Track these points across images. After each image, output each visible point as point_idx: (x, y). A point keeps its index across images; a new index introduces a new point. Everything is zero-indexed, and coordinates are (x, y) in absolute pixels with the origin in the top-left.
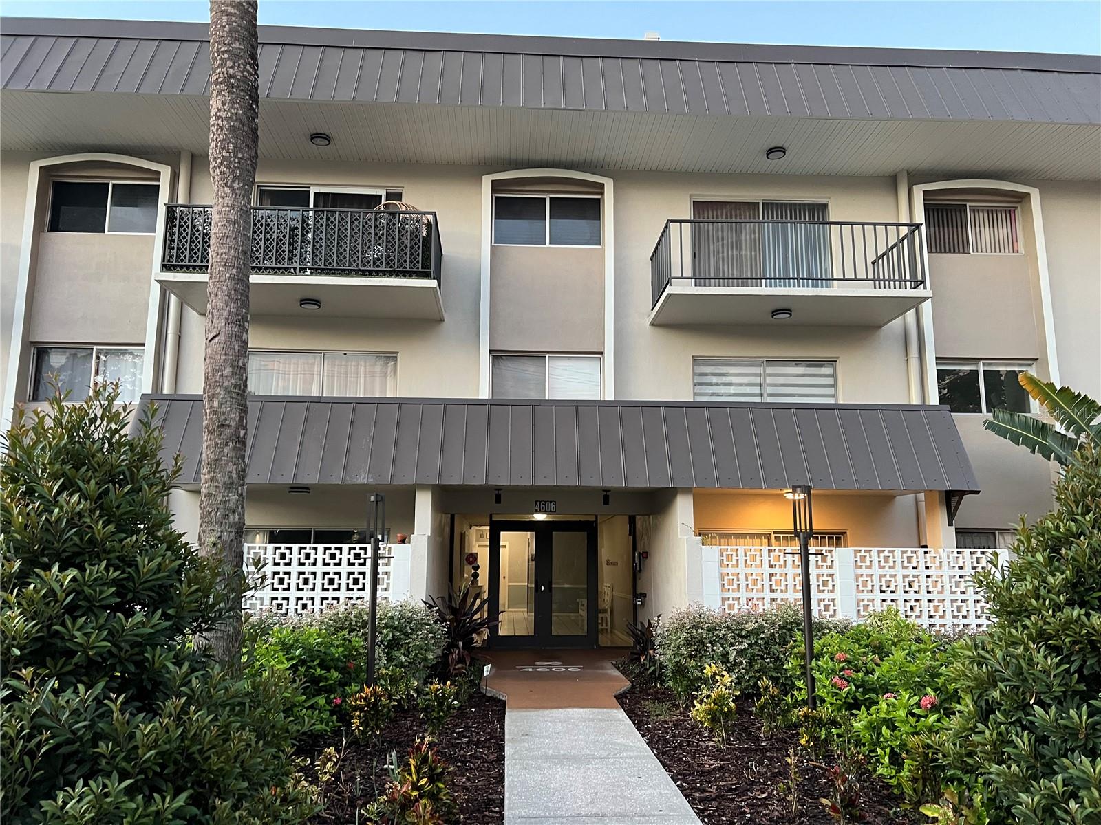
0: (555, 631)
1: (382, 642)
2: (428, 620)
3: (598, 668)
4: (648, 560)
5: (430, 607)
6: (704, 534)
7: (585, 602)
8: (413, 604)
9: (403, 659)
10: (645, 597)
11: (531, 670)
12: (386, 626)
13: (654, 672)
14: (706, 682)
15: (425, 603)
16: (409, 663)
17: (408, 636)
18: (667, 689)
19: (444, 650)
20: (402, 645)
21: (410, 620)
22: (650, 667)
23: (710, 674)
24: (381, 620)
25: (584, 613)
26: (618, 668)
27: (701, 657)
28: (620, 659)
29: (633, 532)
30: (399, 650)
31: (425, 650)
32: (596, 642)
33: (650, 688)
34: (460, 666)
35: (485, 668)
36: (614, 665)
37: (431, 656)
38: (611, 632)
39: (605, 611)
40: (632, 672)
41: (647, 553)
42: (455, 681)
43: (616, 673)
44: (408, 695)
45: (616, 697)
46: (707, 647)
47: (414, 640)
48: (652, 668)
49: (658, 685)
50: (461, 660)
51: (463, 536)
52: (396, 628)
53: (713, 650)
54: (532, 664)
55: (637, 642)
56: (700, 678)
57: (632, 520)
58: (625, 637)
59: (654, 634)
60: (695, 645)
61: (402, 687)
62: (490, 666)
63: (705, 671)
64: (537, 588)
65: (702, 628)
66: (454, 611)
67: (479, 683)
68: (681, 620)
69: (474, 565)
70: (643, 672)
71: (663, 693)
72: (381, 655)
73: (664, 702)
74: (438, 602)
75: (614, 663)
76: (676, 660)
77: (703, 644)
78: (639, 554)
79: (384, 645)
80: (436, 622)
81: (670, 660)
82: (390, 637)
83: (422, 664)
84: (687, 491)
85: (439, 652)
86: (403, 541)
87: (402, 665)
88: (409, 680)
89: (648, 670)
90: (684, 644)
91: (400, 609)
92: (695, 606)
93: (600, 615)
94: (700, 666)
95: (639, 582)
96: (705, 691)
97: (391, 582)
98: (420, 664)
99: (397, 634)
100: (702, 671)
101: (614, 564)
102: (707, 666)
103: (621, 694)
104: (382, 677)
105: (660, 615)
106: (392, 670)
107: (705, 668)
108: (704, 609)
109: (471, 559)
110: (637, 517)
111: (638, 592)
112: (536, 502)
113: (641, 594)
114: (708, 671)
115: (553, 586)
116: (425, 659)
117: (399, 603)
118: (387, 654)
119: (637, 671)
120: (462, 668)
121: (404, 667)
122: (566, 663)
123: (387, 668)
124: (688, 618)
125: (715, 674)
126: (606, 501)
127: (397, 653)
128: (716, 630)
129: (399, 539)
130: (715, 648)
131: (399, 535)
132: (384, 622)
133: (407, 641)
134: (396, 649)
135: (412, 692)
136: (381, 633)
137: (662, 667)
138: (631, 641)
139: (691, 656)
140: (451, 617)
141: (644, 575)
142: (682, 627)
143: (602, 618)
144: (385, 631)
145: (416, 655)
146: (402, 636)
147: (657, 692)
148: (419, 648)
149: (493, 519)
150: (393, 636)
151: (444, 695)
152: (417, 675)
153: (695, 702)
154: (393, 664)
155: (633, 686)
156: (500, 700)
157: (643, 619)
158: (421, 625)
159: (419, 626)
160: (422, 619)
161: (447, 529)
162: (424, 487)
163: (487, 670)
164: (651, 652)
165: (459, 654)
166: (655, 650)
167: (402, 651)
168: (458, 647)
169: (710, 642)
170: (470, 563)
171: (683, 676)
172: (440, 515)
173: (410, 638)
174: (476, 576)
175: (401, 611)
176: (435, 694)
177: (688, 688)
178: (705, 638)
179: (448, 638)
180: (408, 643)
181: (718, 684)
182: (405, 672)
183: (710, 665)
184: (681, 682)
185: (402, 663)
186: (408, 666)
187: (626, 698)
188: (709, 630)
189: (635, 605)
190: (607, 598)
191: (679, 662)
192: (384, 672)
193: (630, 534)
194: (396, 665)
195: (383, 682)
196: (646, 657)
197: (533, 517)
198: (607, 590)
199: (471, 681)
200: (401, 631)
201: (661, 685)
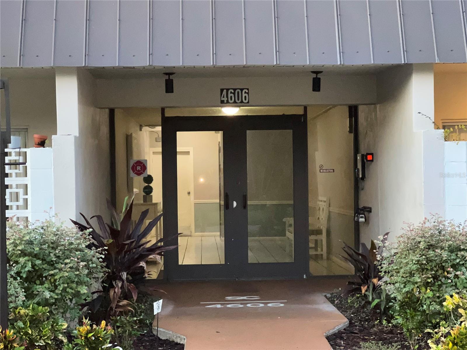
0: (252, 257)
1: (18, 273)
2: (78, 244)
3: (308, 303)
4: (373, 163)
5: (82, 228)
6: (449, 127)
7: (291, 220)
8: (58, 225)
9: (47, 294)
10: (370, 211)
11: (219, 306)
12: (23, 253)
13: (378, 306)
14: (446, 317)
15: (75, 223)
16: (56, 299)
17: (53, 265)
18: (395, 326)
19: (103, 282)
20: (46, 277)
21: (54, 245)
22: (373, 299)
23: (451, 307)
24: (16, 245)
25: (290, 235)
26: (332, 302)
27: (440, 286)
28: (335, 290)
29: (354, 128)
30: (42, 284)
31: (77, 283)
32: (306, 269)
33: (374, 326)
34: (125, 302)
35: (155, 304)
36: (328, 299)
37: (84, 290)
38: (328, 258)
39: (318, 232)
40: (351, 307)
41: (372, 154)
42: (117, 321)
43: (330, 308)
44: (56, 339)
45: (328, 338)
46: (448, 272)
47: (61, 270)
48: (376, 301)
49: (384, 322)
50: (126, 296)
51: (128, 139)
52: (36, 256)
53: (456, 276)
54: (221, 299)
55: (358, 270)
56: (439, 313)
57: (353, 111)
58: (344, 264)
59: (379, 257)
60: (432, 270)
61: (47, 331)
62: (161, 301)
63: (444, 303)
64: (227, 205)
65: (442, 248)
66: (114, 233)
67: (151, 324)
68: (414, 239)
69: (144, 175)
70: (363, 307)
71: (391, 332)
72: (19, 290)
73: (391, 343)
74: (94, 222)
75: (329, 295)
76: (406, 289)
77: (443, 268)
78: (363, 156)
79: (21, 278)
80: (89, 247)
81: (399, 290)
82: (29, 267)
83: (74, 301)
84: (425, 67)
85: (97, 286)
86: (42, 144)
87: (46, 303)
88: (56, 322)
89: (370, 303)
90: (417, 270)
91: (42, 231)
92: (433, 220)
93: (312, 238)
94: (439, 297)
95: (362, 194)
96: (442, 329)
97: (29, 197)
98: (71, 300)
99: (38, 262)
100: (441, 304)
101: (328, 171)
102: (447, 297)
103: (335, 334)
104: (21, 318)
105: (387, 234)
106: (33, 309)
107: (445, 300)
108: (446, 223)
109: (139, 168)
110: (361, 109)
111: (361, 206)
112: (222, 90)
113: (365, 208)
114: (449, 304)
115: (249, 203)
116: (77, 294)
117: (39, 224)
118: (27, 290)
119: (356, 305)
120: (128, 305)
121: (50, 305)
122: (265, 297)
123: (27, 307)
124: (423, 237)
125: (458, 306)
126: (316, 86)
127: (39, 288)
128: (461, 250)
129: (37, 141)
130: (458, 273)
131: (36, 136)
132: (20, 248)
133: (52, 272)
134: (38, 282)
135: (60, 337)
136: (17, 262)
137: (389, 299)
138: (350, 268)
139: (427, 285)
140: (111, 241)
141: (368, 184)
142: (414, 248)
143: (316, 241)
144: (22, 260)
145: (64, 290)
146: (45, 266)
147: (382, 331)
148: (69, 281)
149: (167, 115)
150: (33, 266)
151: (97, 338)
152: (68, 315)
153: (429, 341)
154: (35, 301)
155: (351, 323)
156: (177, 344)
157: (365, 240)
158: (69, 251)
159: (67, 253)
160: (71, 244)
161: (105, 130)
162: (66, 71)
163: (158, 306)
164: (375, 281)
165: (122, 287)
166: (380, 278)
167: (46, 285)
168: (121, 279)
169: (453, 266)
170: (139, 174)
171: (415, 310)
172: (92, 109)
173: (55, 268)
174: (148, 190)
175: (43, 234)
176: (86, 338)
177: (421, 325)
178: (446, 261)
179: (107, 267)
180: (53, 275)
181: (462, 319)
182: (50, 312)
183: (452, 296)
184: (412, 317)
185: (47, 300)
186: (54, 304)
187: (341, 338)
188: (452, 250)
189: (357, 224)
190: (323, 216)
191: (411, 292)
192: (23, 311)
193: (350, 132)
194: (39, 304)
195: (20, 324)
196: (368, 287)
197: (220, 111)
198: (322, 205)
199: (141, 321)
200: (43, 260)
201: (389, 322)
